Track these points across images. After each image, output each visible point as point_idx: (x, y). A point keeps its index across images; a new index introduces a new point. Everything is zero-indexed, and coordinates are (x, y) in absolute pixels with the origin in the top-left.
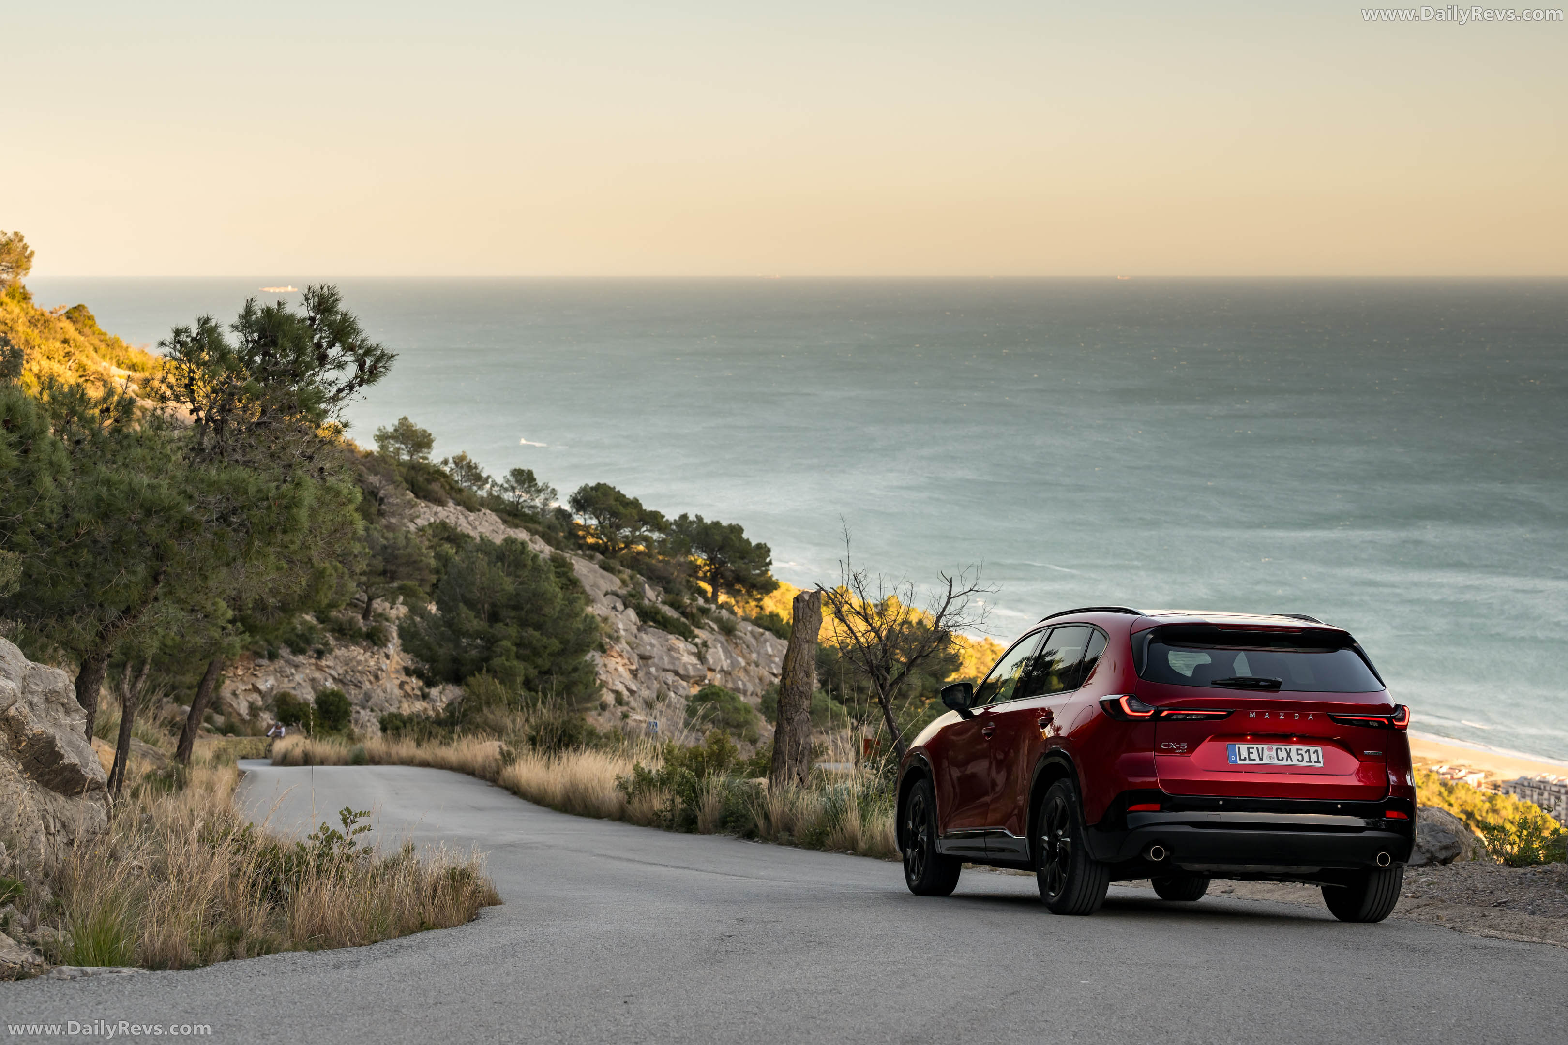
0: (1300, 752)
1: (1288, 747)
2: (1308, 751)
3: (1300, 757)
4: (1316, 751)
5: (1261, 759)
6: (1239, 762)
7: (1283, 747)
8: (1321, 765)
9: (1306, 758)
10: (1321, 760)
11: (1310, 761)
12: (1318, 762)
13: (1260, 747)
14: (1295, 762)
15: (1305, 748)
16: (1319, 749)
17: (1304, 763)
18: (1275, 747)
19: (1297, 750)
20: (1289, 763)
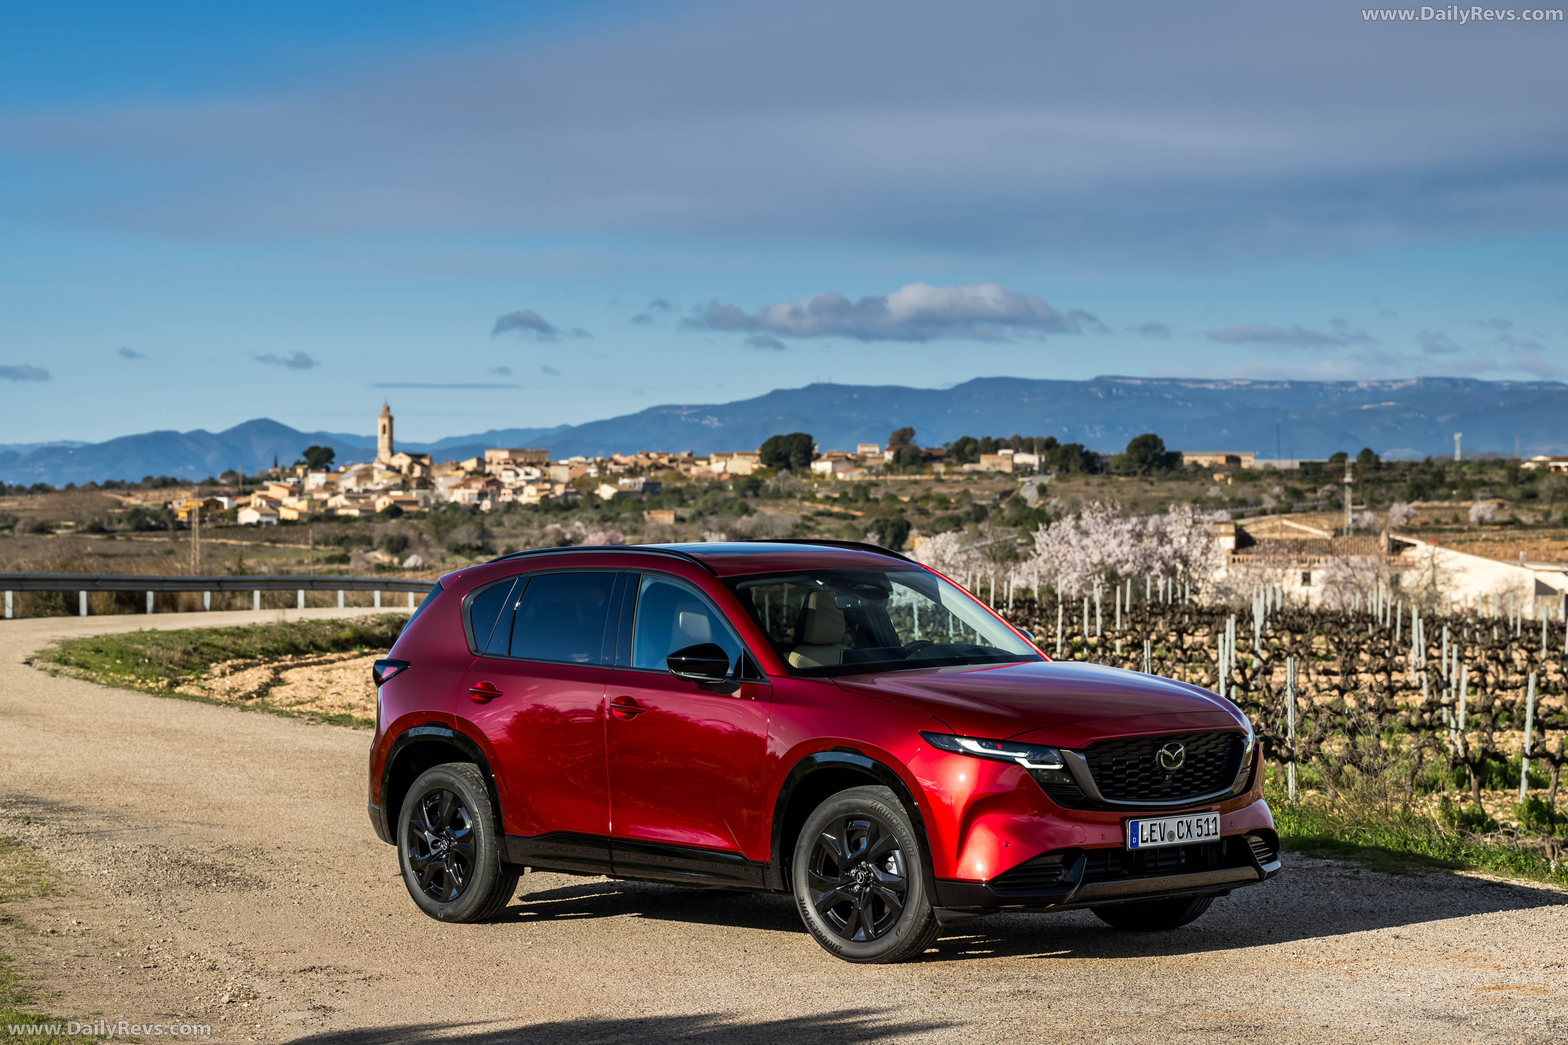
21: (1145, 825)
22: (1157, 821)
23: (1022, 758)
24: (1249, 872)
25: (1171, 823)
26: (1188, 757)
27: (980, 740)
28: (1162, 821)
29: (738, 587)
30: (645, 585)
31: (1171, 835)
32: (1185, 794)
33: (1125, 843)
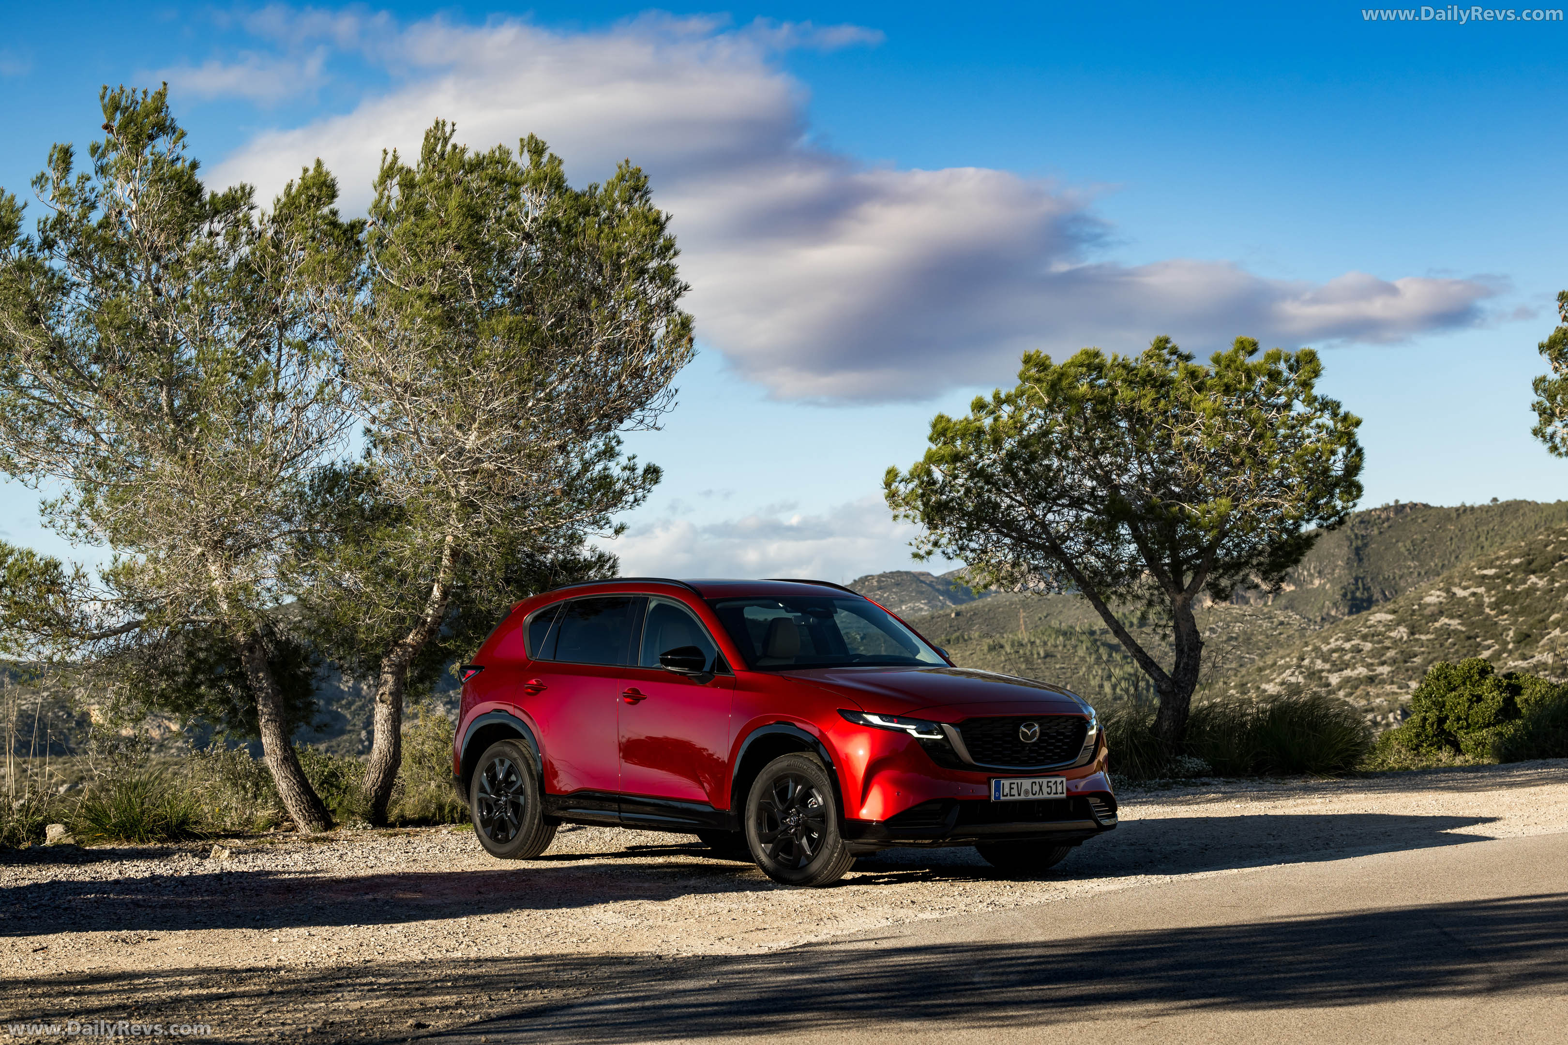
21: (1006, 783)
22: (1015, 781)
23: (911, 729)
24: (1091, 824)
25: (1026, 783)
26: (1042, 733)
27: (882, 717)
28: (1019, 781)
29: (718, 606)
30: (652, 605)
31: (1027, 792)
32: (1041, 763)
33: (990, 796)
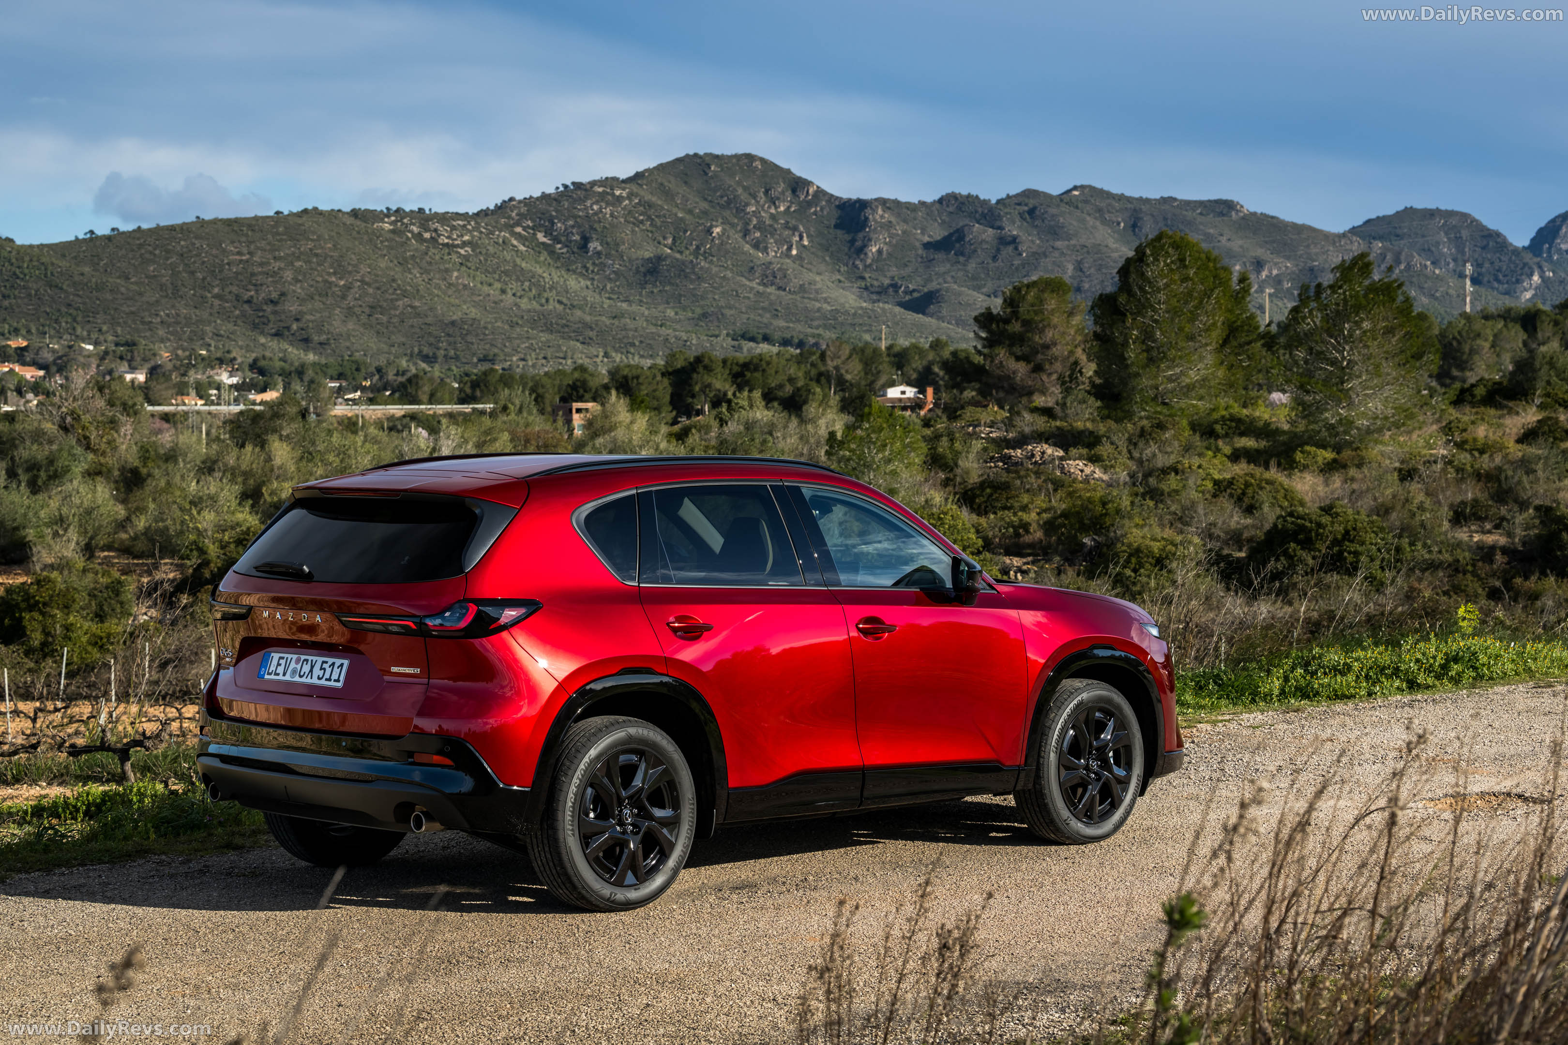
0: (325, 666)
1: (314, 658)
2: (333, 664)
3: (321, 673)
4: (342, 665)
5: (284, 675)
6: (267, 677)
7: (310, 658)
8: (339, 685)
9: (327, 676)
10: (342, 678)
11: (329, 680)
12: (338, 681)
13: (290, 656)
14: (315, 681)
15: (331, 660)
16: (346, 663)
17: (323, 682)
18: (303, 657)
19: (324, 662)
20: (308, 680)
